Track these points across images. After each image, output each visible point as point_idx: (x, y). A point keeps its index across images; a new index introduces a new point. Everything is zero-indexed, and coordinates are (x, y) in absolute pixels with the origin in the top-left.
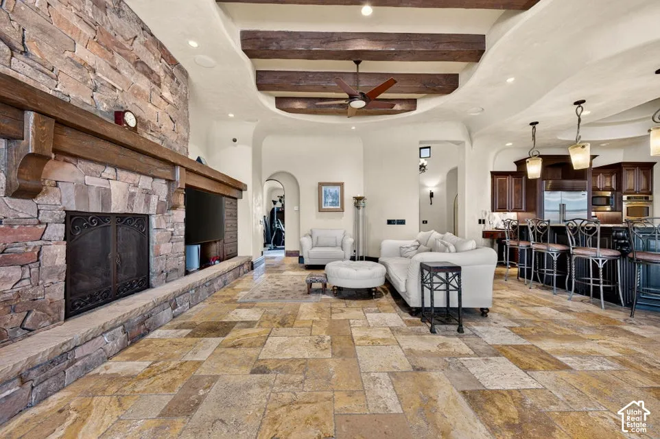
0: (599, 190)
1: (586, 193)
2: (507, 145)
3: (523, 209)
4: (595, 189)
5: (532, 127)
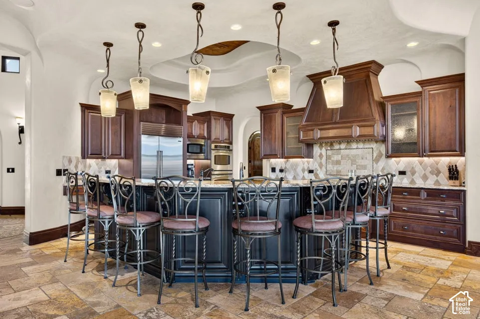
0: (194, 137)
1: (181, 139)
2: (99, 71)
3: (123, 155)
4: (190, 136)
5: (106, 48)
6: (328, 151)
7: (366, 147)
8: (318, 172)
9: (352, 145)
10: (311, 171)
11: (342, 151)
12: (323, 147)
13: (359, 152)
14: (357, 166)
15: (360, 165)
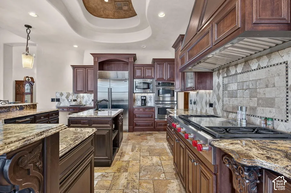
0: (142, 78)
6: (225, 79)
7: (272, 63)
8: (216, 106)
9: (251, 65)
10: (211, 105)
11: (239, 76)
12: (220, 74)
13: (261, 74)
14: (258, 100)
15: (261, 98)
